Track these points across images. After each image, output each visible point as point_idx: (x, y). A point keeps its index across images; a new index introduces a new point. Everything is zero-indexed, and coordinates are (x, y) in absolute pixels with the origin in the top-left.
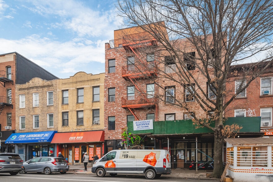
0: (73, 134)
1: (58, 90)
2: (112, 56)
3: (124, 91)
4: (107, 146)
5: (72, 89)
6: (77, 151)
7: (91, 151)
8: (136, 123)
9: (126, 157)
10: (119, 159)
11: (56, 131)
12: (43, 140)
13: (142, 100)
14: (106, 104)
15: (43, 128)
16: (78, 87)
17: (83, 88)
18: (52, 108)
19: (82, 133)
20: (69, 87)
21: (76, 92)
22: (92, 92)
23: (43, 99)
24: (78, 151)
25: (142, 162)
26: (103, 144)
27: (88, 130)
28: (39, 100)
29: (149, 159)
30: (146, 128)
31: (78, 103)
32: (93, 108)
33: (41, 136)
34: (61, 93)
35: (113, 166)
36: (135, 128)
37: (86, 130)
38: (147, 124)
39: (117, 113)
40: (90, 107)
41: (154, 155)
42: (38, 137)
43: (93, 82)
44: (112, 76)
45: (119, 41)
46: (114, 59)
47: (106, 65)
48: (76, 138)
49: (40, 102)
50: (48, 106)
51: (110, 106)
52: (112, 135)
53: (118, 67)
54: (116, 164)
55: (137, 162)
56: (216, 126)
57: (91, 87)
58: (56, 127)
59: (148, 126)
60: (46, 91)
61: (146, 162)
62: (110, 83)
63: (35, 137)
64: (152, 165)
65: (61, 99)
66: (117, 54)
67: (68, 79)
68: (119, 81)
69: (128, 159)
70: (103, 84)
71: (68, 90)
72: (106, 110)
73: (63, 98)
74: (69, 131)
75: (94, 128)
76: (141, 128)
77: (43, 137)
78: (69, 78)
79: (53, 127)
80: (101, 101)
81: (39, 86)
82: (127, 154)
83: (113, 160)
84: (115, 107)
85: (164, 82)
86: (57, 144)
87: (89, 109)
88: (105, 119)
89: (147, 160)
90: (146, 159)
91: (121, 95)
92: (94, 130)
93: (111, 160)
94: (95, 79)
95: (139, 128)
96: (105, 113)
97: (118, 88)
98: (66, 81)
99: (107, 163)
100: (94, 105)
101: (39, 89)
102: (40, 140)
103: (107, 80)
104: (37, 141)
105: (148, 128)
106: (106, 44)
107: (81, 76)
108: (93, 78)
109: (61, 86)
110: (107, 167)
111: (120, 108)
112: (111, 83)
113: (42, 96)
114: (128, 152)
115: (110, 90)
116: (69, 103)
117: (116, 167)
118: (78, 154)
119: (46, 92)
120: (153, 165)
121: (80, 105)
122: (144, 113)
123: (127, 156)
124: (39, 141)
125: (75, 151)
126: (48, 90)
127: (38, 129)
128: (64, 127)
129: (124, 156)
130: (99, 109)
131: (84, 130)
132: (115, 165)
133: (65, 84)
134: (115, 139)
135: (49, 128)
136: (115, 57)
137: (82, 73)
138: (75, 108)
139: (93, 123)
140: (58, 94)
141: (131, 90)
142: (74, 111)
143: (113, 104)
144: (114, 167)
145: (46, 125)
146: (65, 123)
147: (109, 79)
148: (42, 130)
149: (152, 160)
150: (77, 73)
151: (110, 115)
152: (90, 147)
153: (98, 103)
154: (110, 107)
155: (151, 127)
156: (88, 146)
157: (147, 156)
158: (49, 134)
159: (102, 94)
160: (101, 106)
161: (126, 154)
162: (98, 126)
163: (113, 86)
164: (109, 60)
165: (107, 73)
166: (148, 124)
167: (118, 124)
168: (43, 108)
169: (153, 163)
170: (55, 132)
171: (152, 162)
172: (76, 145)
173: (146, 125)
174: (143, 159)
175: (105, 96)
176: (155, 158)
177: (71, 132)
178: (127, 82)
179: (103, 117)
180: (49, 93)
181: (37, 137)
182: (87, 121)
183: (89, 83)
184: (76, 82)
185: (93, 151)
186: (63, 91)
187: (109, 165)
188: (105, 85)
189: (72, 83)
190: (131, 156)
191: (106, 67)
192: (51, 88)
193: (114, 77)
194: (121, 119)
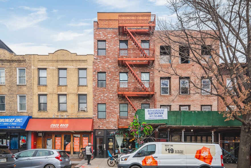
0: (55, 121)
1: (32, 67)
2: (102, 37)
3: (117, 77)
4: (96, 136)
5: (51, 68)
6: (58, 140)
7: (77, 142)
8: (148, 111)
9: (170, 152)
10: (161, 155)
11: (30, 116)
12: (15, 126)
13: (136, 88)
14: (95, 90)
15: (12, 112)
16: (59, 67)
17: (66, 69)
18: (25, 89)
19: (67, 121)
20: (48, 66)
21: (57, 72)
22: (77, 74)
23: (11, 76)
24: (60, 141)
25: (194, 159)
26: (92, 133)
27: (72, 117)
28: (6, 77)
29: (202, 155)
30: (159, 117)
31: (59, 85)
32: (79, 93)
33: (10, 121)
34: (36, 72)
35: (153, 164)
36: (147, 117)
37: (70, 117)
38: (160, 113)
39: (108, 100)
40: (76, 91)
41: (208, 150)
42: (6, 123)
43: (78, 63)
44: (102, 59)
45: (110, 22)
46: (105, 41)
47: (94, 46)
48: (60, 125)
49: (6, 80)
50: (18, 85)
51: (99, 91)
52: (102, 124)
53: (109, 50)
54: (158, 160)
55: (186, 159)
56: (247, 119)
57: (76, 68)
58: (30, 112)
59: (162, 116)
60: (16, 66)
61: (199, 159)
62: (99, 66)
63: (3, 123)
64: (207, 163)
65: (37, 79)
66: (108, 35)
67: (46, 55)
68: (111, 66)
69: (174, 155)
70: (92, 67)
71: (46, 68)
72: (95, 96)
73: (39, 78)
74: (48, 117)
75: (80, 115)
76: (153, 117)
77: (13, 122)
78: (48, 54)
79: (26, 111)
80: (89, 85)
81: (6, 60)
82: (172, 147)
83: (153, 155)
84: (106, 93)
85: (159, 72)
86: (32, 132)
87: (73, 94)
88: (94, 106)
89: (200, 156)
90: (199, 154)
91: (113, 81)
92: (80, 117)
93: (150, 156)
94: (81, 60)
95: (152, 117)
96: (94, 99)
97: (110, 73)
98: (43, 58)
99: (145, 160)
100: (80, 89)
101: (5, 63)
102: (11, 126)
103: (96, 63)
104: (6, 126)
105: (161, 117)
106: (94, 22)
107: (63, 55)
108: (78, 58)
109: (36, 63)
110: (145, 165)
111: (111, 95)
112: (102, 66)
113: (9, 72)
114: (172, 146)
115: (99, 74)
116: (47, 84)
117: (158, 165)
118: (60, 144)
119: (16, 68)
120: (209, 163)
121: (63, 88)
122: (138, 103)
123: (172, 151)
124: (9, 127)
125: (56, 141)
126: (18, 66)
127: (4, 112)
128: (41, 112)
129: (168, 150)
130: (86, 95)
131: (68, 117)
132: (156, 162)
133: (42, 61)
134: (106, 129)
135: (21, 112)
136: (105, 38)
137: (65, 51)
138: (55, 91)
139: (79, 110)
140: (32, 72)
141: (124, 77)
142: (54, 94)
143: (104, 90)
144: (155, 165)
145: (16, 109)
146: (42, 107)
147: (99, 62)
148: (9, 114)
149: (206, 156)
150: (58, 50)
151: (100, 102)
152: (75, 137)
153: (85, 87)
154: (100, 93)
155: (165, 116)
156: (73, 135)
157: (200, 152)
158: (22, 119)
159: (90, 78)
160: (89, 90)
161: (170, 148)
162: (85, 113)
163: (104, 71)
164: (99, 41)
165: (96, 54)
166: (162, 113)
167: (109, 112)
168: (11, 87)
169: (208, 161)
170: (30, 118)
171: (207, 159)
172: (58, 134)
173: (160, 115)
174: (195, 154)
175: (94, 81)
176: (210, 154)
177: (50, 118)
178: (120, 68)
179: (92, 104)
180: (19, 69)
181: (4, 122)
182: (72, 107)
183: (74, 63)
184: (57, 61)
185: (78, 141)
186: (39, 69)
187: (147, 163)
188: (93, 68)
189: (52, 61)
190: (178, 151)
191: (94, 48)
192: (22, 63)
193: (104, 60)
194: (112, 107)
